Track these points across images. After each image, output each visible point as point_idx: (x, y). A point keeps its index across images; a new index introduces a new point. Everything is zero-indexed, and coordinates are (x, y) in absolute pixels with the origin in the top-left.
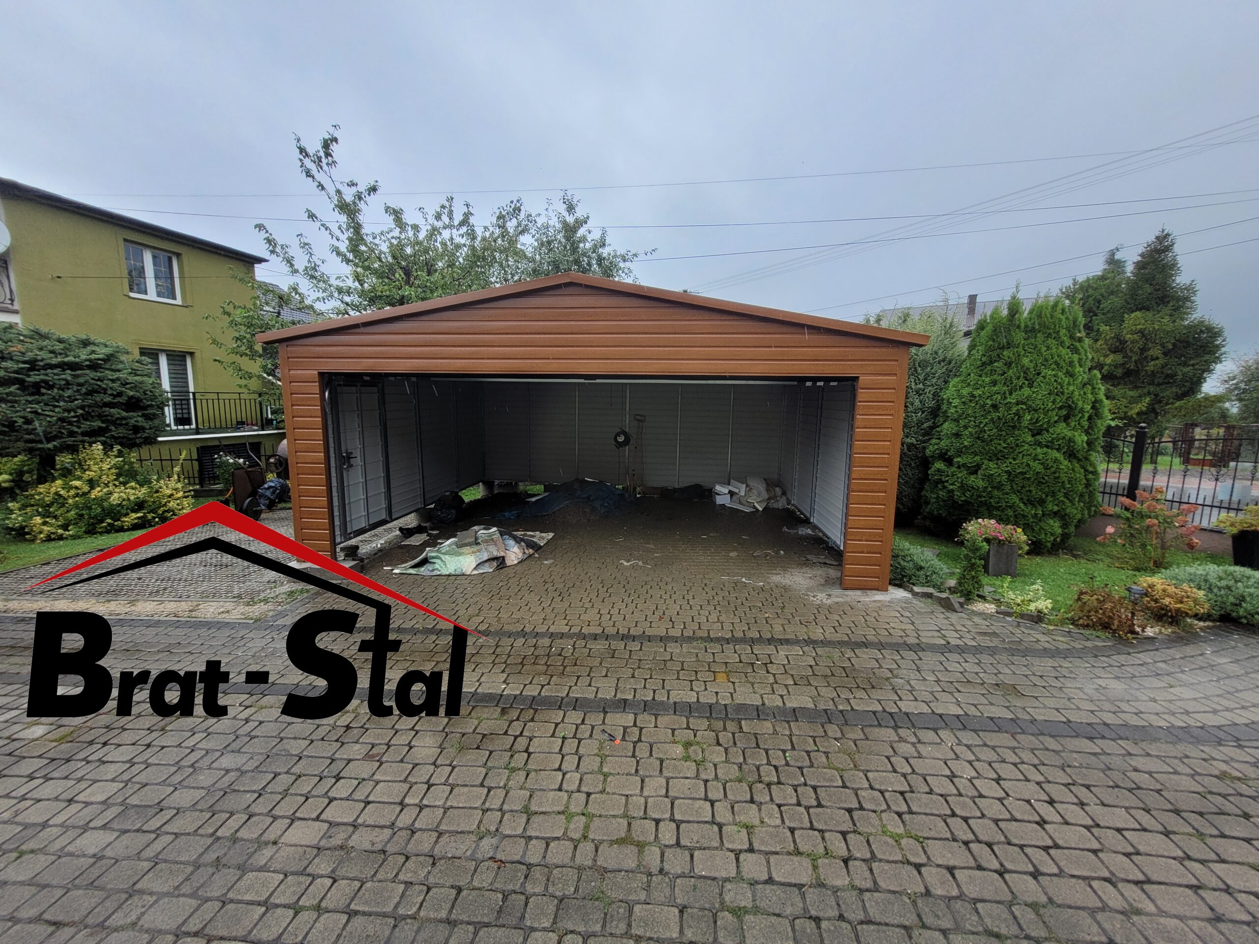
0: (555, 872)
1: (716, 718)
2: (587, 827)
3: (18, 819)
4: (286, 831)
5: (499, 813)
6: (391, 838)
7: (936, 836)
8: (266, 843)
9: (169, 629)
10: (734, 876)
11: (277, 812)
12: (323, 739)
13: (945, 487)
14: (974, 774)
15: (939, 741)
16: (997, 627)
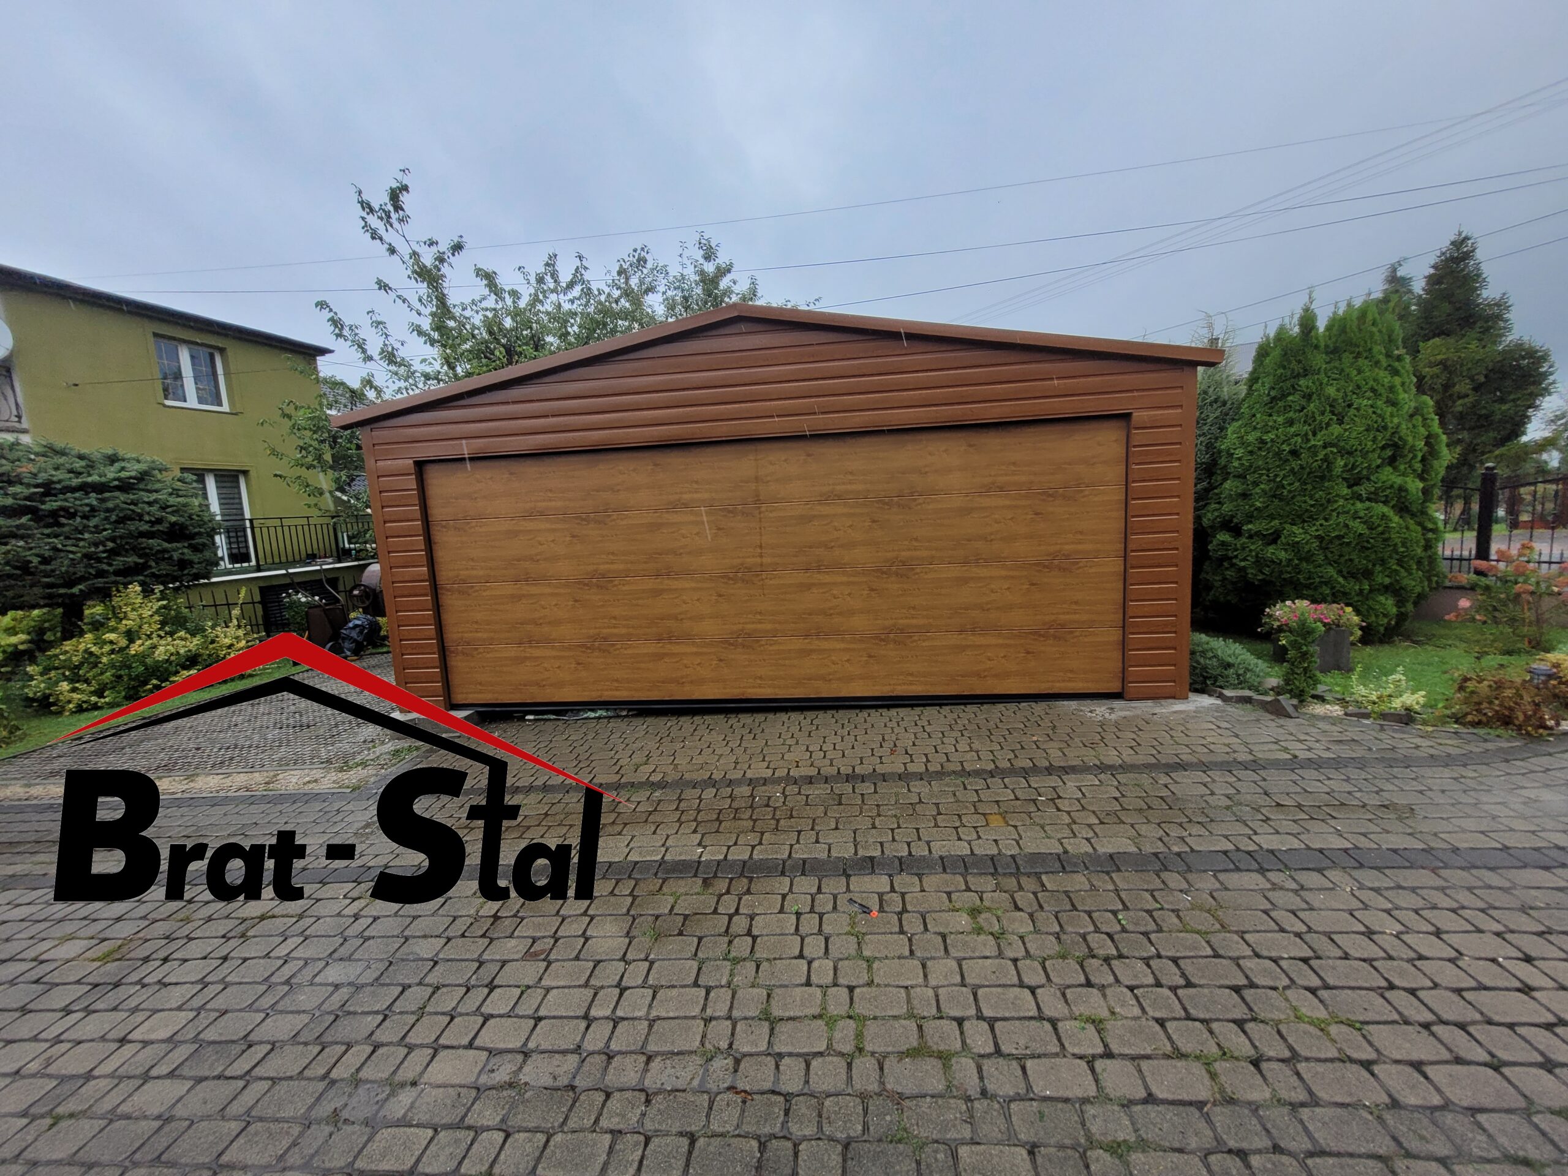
0: (827, 1103)
1: (1005, 874)
2: (859, 1036)
3: (51, 1070)
4: (428, 1065)
5: (728, 1023)
6: (579, 1068)
7: (1377, 1018)
8: (402, 1085)
9: (241, 807)
10: (1094, 1094)
11: (411, 1039)
12: (463, 936)
13: (1233, 565)
14: (1400, 928)
15: (1331, 886)
16: (1353, 733)
